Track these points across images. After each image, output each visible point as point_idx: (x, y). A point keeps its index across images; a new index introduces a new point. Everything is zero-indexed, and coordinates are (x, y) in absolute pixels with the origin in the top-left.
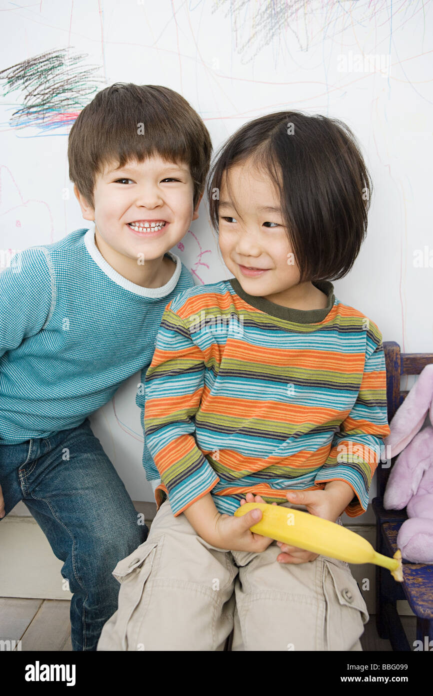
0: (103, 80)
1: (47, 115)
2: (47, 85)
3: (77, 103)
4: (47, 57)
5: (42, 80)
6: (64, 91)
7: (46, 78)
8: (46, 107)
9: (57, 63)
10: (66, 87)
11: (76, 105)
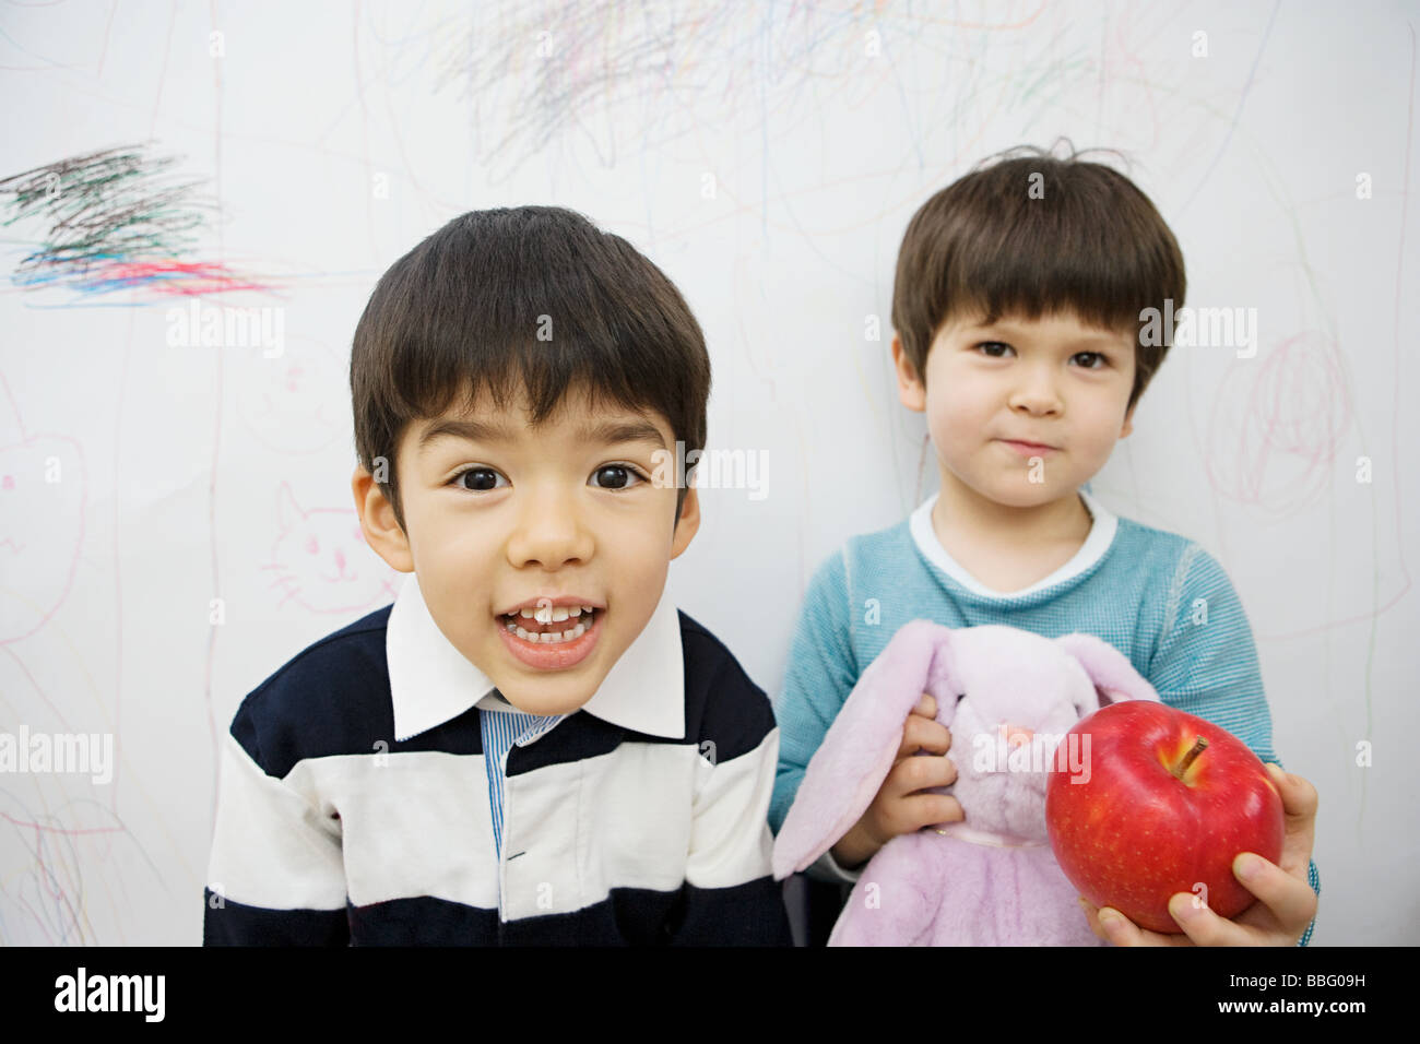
0: (215, 203)
1: (95, 265)
2: (100, 208)
3: (157, 245)
4: (104, 158)
5: (91, 198)
6: (133, 221)
7: (97, 195)
8: (92, 250)
9: (123, 169)
10: (138, 214)
11: (155, 250)
